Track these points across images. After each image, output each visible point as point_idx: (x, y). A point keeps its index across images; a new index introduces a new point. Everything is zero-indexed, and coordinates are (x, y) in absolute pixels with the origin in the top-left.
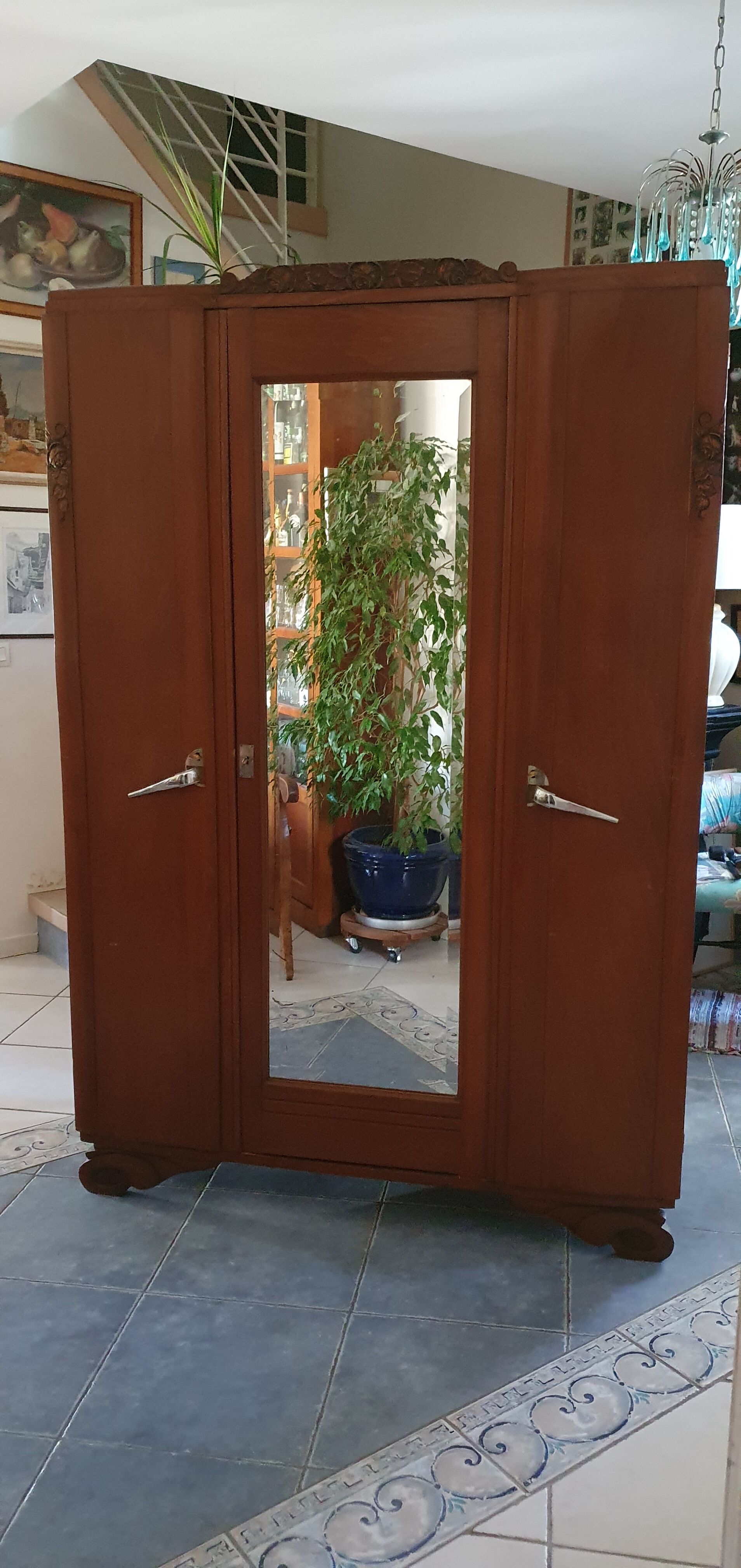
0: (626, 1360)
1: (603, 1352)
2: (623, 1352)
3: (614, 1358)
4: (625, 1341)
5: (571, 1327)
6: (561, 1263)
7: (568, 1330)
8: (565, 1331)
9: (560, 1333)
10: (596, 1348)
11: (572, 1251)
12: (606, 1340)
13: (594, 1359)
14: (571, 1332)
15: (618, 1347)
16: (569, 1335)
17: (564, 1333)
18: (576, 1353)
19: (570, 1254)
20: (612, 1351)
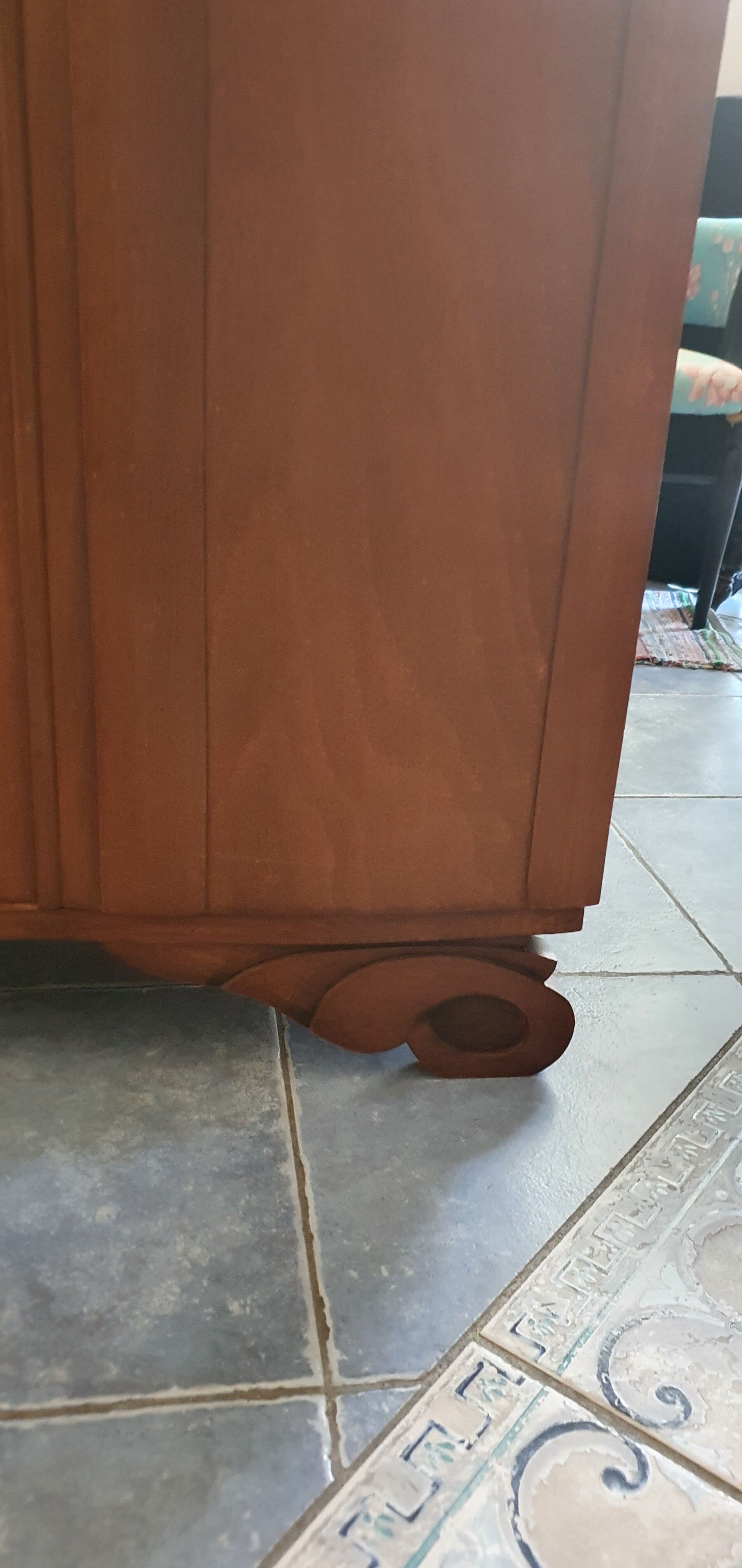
0: (544, 1474)
1: (461, 1449)
2: (528, 1434)
3: (504, 1471)
4: (520, 1381)
5: (335, 1355)
6: (272, 1115)
7: (327, 1371)
8: (318, 1380)
9: (302, 1391)
10: (434, 1436)
11: (298, 1072)
12: (460, 1391)
13: (440, 1497)
14: (338, 1379)
15: (504, 1415)
16: (330, 1391)
17: (315, 1390)
18: (368, 1480)
19: (295, 1083)
20: (493, 1439)
